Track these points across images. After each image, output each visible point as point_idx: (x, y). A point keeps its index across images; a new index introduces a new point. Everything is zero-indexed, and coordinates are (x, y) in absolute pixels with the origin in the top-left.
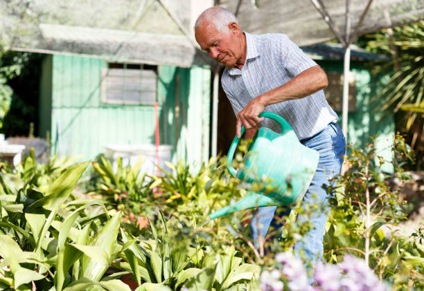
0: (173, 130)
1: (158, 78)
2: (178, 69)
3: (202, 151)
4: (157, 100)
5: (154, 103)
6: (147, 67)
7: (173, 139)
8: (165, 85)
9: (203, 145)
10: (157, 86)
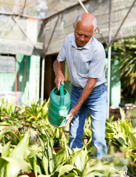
0: (23, 84)
1: (16, 60)
2: (25, 56)
4: (15, 71)
5: (14, 72)
6: (11, 55)
8: (19, 63)
9: (36, 92)
10: (15, 64)
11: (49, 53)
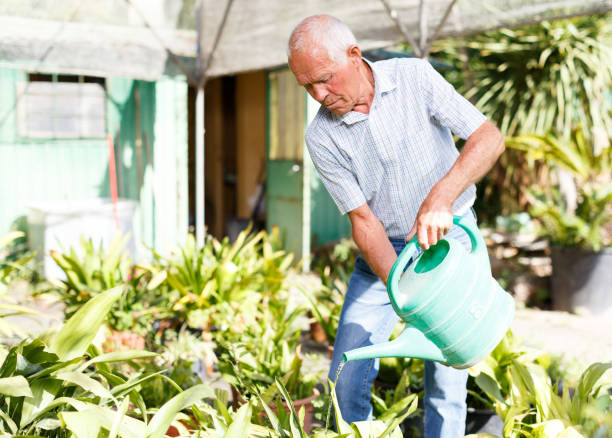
0: (133, 174)
1: (107, 96)
2: (136, 84)
3: (178, 206)
4: (107, 131)
5: (103, 135)
6: (89, 80)
7: (132, 189)
8: (118, 105)
9: (179, 196)
10: (106, 109)
11: (217, 70)
